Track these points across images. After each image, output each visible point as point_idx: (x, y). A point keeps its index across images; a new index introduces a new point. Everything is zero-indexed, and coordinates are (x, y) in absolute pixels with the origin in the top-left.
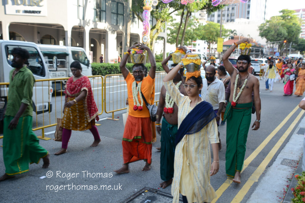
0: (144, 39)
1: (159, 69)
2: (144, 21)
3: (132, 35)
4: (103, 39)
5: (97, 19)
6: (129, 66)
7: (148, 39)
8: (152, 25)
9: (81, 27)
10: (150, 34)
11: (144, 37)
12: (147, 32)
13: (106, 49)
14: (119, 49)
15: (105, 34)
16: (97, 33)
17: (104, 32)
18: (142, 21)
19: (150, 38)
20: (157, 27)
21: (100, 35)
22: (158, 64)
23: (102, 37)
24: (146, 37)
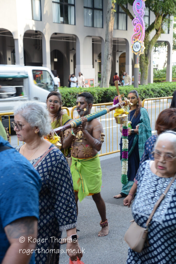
0: (135, 48)
1: (159, 94)
2: (135, 18)
3: (117, 42)
4: (71, 50)
5: (62, 19)
6: (112, 91)
7: (141, 47)
8: (147, 22)
9: (38, 33)
10: (145, 39)
11: (135, 44)
12: (139, 35)
13: (77, 66)
14: (96, 64)
15: (74, 41)
16: (63, 40)
17: (73, 39)
18: (132, 18)
19: (145, 45)
20: (156, 27)
21: (68, 44)
22: (158, 85)
23: (71, 48)
24: (137, 43)
